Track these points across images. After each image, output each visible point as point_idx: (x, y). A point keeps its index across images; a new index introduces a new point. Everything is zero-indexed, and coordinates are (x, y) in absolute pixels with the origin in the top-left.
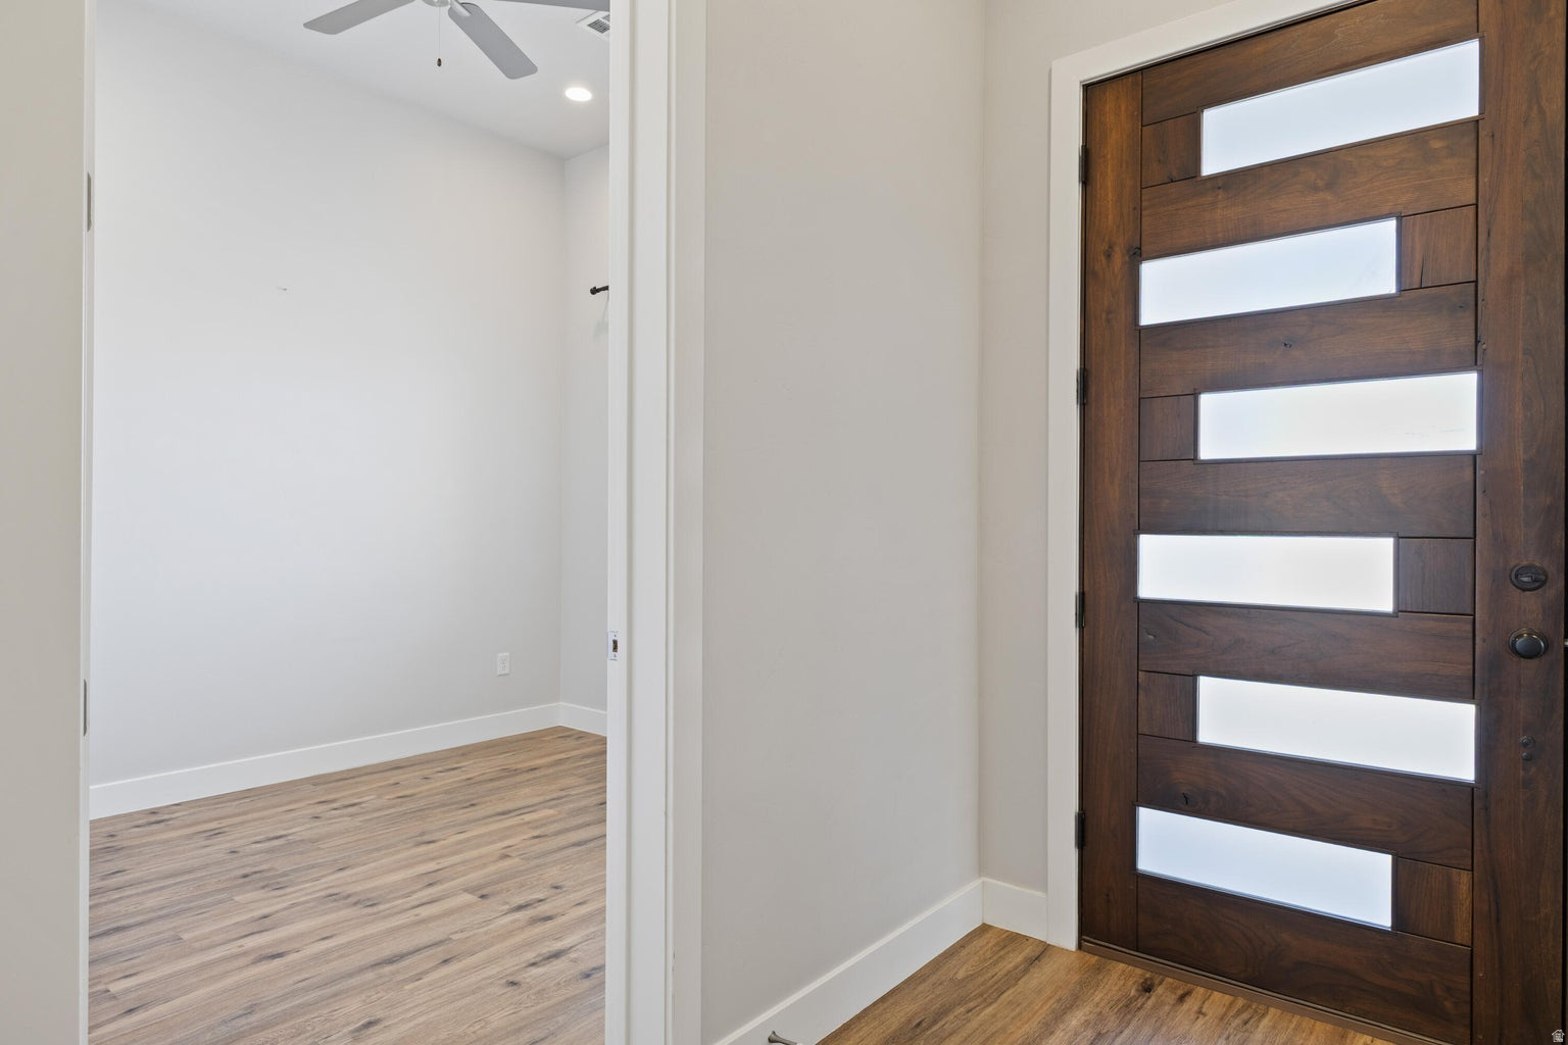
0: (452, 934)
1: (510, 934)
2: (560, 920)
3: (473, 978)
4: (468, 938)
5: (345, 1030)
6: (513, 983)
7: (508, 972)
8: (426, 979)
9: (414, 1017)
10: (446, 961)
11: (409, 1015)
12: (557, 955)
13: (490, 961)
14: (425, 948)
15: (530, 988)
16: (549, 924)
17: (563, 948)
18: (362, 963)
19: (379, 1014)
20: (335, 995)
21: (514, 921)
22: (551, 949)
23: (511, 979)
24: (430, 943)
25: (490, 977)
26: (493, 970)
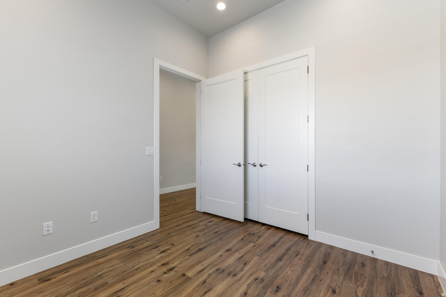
0: (189, 258)
1: (174, 258)
2: (159, 264)
3: (181, 245)
4: (185, 257)
5: (201, 236)
6: (173, 245)
7: (174, 247)
8: (190, 245)
9: (190, 238)
10: (188, 250)
11: (191, 238)
12: (163, 252)
13: (178, 250)
14: (194, 253)
15: (169, 244)
16: (163, 262)
17: (161, 254)
18: (206, 249)
19: (196, 238)
20: (207, 242)
21: (173, 263)
22: (164, 254)
23: (173, 246)
24: (194, 255)
25: (177, 246)
26: (177, 248)
